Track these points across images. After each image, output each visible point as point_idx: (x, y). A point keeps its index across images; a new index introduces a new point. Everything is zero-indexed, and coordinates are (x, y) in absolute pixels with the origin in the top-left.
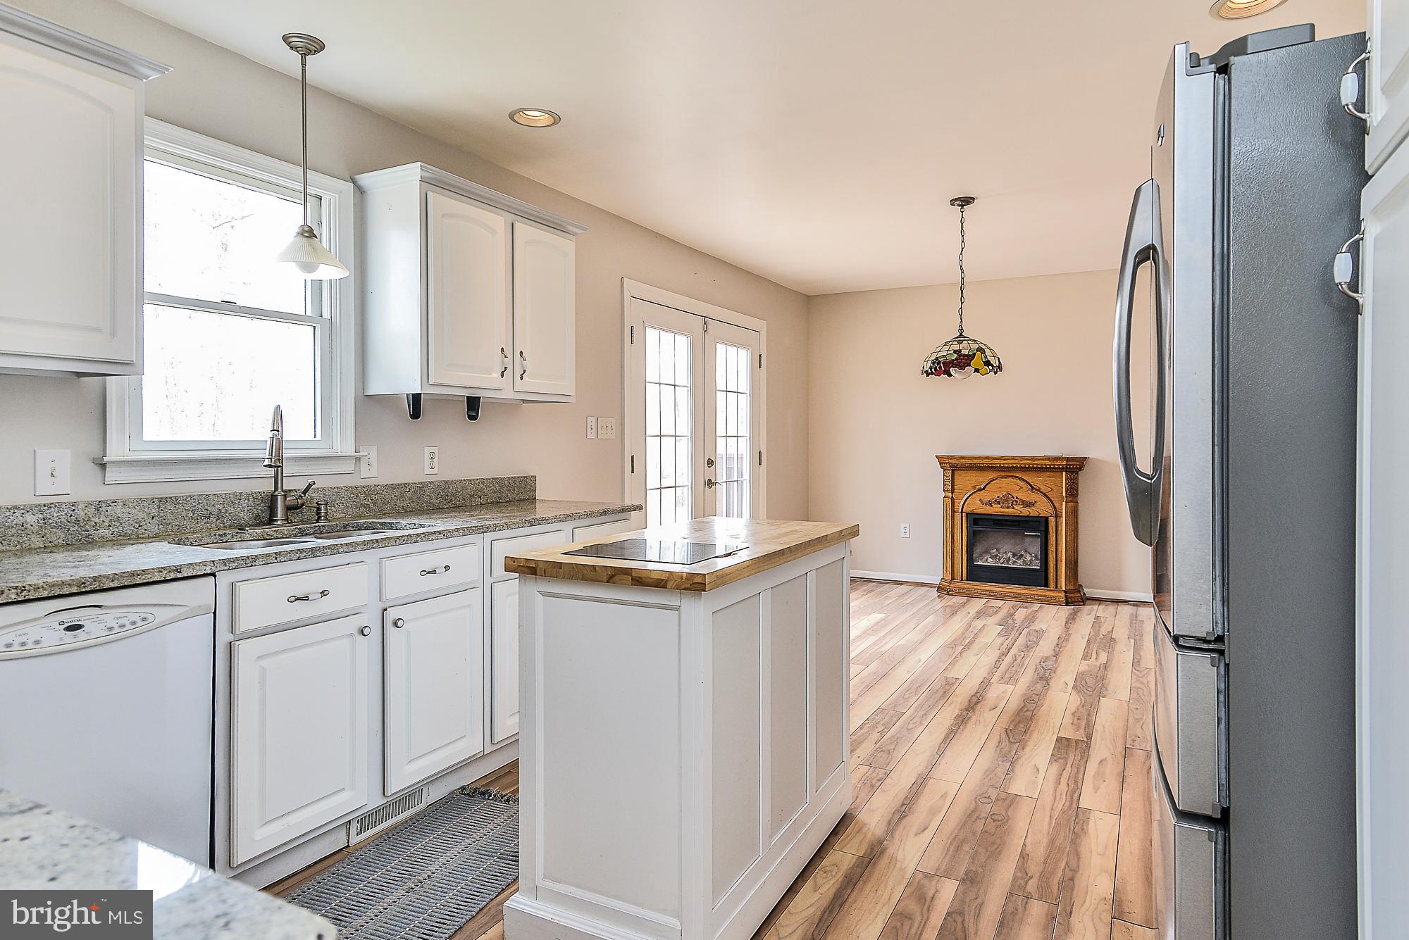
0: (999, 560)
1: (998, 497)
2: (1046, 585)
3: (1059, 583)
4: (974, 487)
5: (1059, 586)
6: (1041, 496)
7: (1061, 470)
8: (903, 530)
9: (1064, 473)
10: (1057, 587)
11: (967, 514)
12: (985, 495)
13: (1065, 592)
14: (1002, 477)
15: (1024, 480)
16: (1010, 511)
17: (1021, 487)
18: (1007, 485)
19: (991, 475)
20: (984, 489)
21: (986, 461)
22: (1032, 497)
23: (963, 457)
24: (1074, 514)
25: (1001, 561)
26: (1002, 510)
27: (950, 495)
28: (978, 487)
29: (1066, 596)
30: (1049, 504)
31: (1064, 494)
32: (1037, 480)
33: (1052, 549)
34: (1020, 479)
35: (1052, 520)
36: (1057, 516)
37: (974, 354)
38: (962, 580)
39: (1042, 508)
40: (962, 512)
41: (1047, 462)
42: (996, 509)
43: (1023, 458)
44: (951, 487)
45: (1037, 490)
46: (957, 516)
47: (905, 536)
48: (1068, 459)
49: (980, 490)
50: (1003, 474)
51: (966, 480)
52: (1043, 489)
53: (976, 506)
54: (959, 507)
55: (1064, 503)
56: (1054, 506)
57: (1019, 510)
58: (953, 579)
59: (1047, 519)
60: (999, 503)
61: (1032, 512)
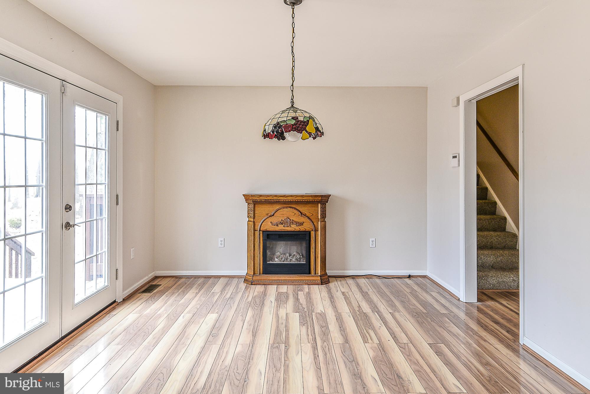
0: (282, 259)
1: (282, 220)
2: (310, 273)
3: (317, 271)
4: (267, 214)
5: (317, 272)
6: (306, 218)
7: (318, 202)
8: (220, 243)
9: (319, 205)
10: (315, 274)
11: (263, 231)
12: (274, 220)
13: (321, 276)
14: (284, 208)
15: (297, 209)
16: (289, 229)
17: (295, 214)
18: (287, 213)
19: (277, 207)
20: (273, 215)
21: (275, 198)
22: (302, 219)
23: (261, 196)
24: (324, 228)
25: (283, 260)
26: (284, 228)
27: (252, 220)
28: (269, 214)
29: (321, 279)
30: (311, 223)
31: (319, 217)
32: (304, 209)
33: (312, 251)
34: (295, 209)
35: (313, 233)
36: (316, 230)
38: (260, 274)
39: (307, 226)
40: (260, 230)
41: (311, 198)
42: (281, 228)
43: (297, 196)
44: (253, 215)
45: (304, 215)
46: (257, 233)
47: (221, 246)
48: (322, 196)
49: (271, 216)
50: (285, 206)
51: (263, 210)
52: (308, 214)
53: (269, 226)
54: (258, 228)
55: (319, 223)
56: (314, 224)
57: (293, 228)
58: (254, 274)
59: (310, 232)
60: (282, 224)
61: (302, 228)
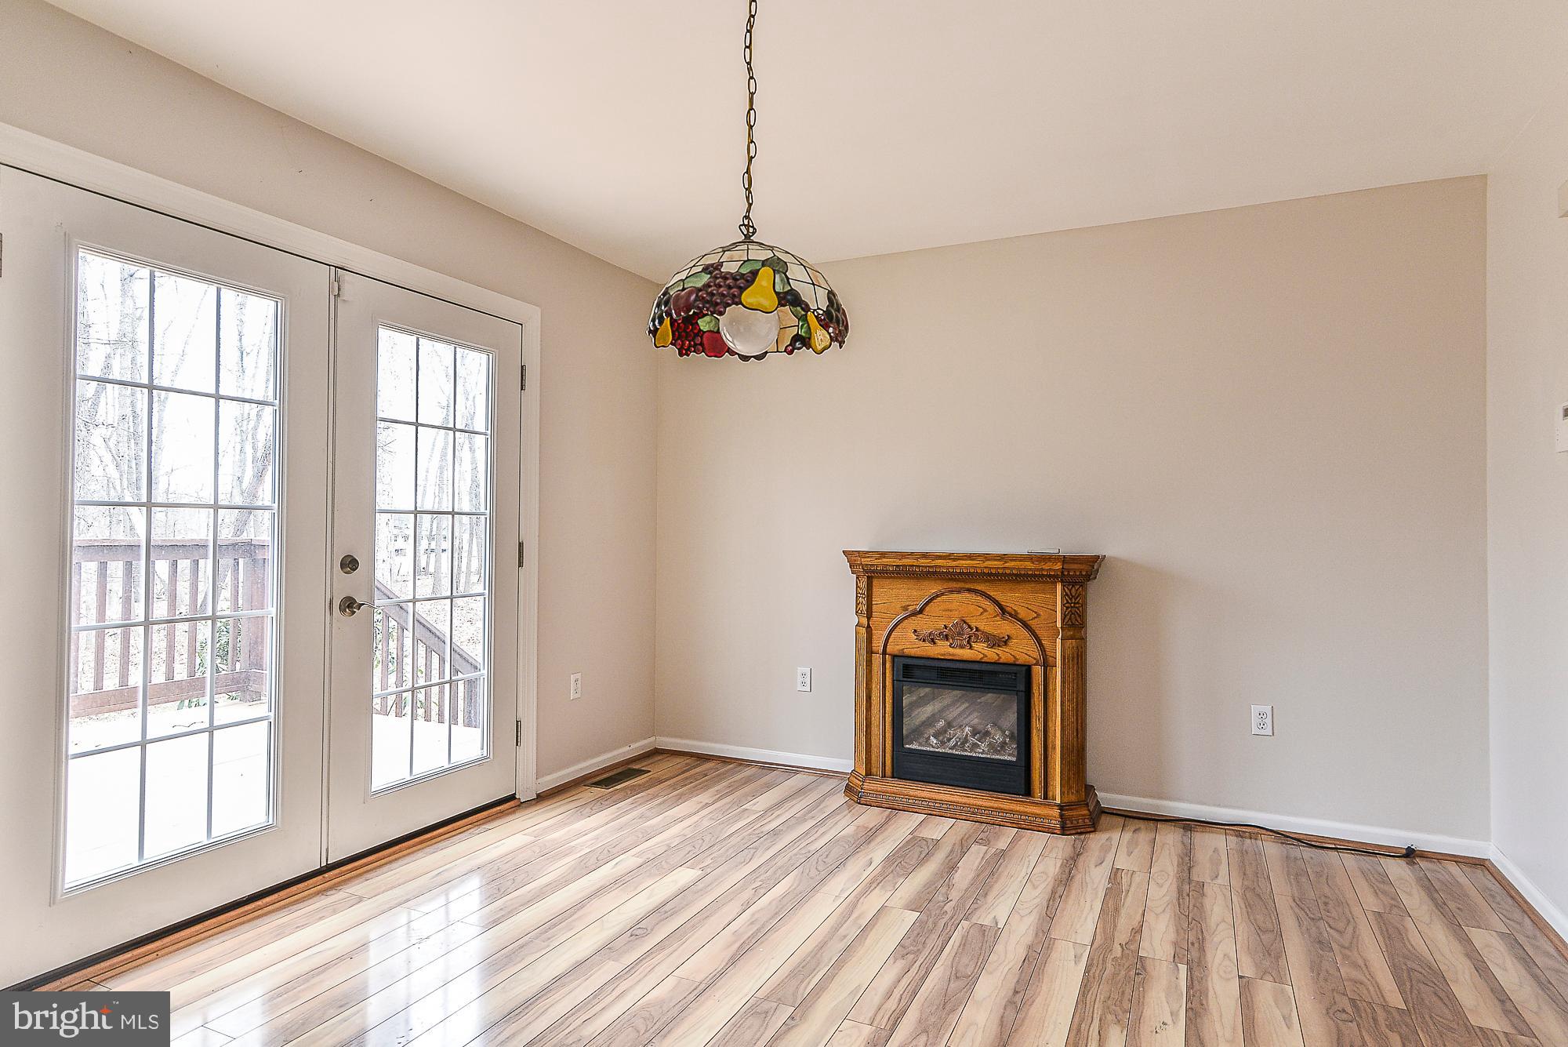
0: (949, 740)
1: (946, 627)
2: (1028, 792)
3: (1050, 788)
4: (905, 608)
5: (1050, 794)
6: (1019, 626)
7: (1051, 579)
8: (800, 679)
9: (1059, 587)
10: (1046, 798)
11: (894, 656)
12: (927, 624)
13: (1061, 807)
14: (952, 592)
15: (989, 597)
16: (965, 654)
17: (985, 610)
18: (961, 605)
19: (934, 588)
20: (921, 611)
21: (923, 562)
22: (1005, 628)
23: (883, 555)
24: (1077, 662)
25: (952, 743)
26: (951, 650)
27: (864, 621)
28: (911, 608)
29: (1061, 816)
30: (1032, 642)
31: (1059, 625)
32: (1012, 597)
33: (1037, 725)
34: (983, 595)
35: (1038, 671)
36: (1047, 665)
37: (754, 274)
38: (884, 776)
39: (1021, 650)
40: (884, 653)
41: (1029, 565)
42: (942, 649)
43: (987, 557)
44: (867, 607)
45: (1011, 615)
46: (877, 660)
47: (804, 689)
48: (1065, 560)
49: (914, 614)
50: (955, 585)
51: (892, 596)
52: (1023, 613)
53: (907, 642)
54: (878, 645)
55: (1059, 641)
56: (1041, 645)
57: (980, 651)
58: (869, 773)
59: (1028, 669)
60: (947, 638)
61: (1004, 654)
